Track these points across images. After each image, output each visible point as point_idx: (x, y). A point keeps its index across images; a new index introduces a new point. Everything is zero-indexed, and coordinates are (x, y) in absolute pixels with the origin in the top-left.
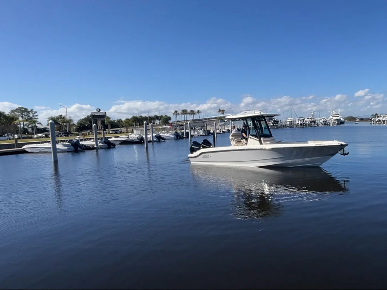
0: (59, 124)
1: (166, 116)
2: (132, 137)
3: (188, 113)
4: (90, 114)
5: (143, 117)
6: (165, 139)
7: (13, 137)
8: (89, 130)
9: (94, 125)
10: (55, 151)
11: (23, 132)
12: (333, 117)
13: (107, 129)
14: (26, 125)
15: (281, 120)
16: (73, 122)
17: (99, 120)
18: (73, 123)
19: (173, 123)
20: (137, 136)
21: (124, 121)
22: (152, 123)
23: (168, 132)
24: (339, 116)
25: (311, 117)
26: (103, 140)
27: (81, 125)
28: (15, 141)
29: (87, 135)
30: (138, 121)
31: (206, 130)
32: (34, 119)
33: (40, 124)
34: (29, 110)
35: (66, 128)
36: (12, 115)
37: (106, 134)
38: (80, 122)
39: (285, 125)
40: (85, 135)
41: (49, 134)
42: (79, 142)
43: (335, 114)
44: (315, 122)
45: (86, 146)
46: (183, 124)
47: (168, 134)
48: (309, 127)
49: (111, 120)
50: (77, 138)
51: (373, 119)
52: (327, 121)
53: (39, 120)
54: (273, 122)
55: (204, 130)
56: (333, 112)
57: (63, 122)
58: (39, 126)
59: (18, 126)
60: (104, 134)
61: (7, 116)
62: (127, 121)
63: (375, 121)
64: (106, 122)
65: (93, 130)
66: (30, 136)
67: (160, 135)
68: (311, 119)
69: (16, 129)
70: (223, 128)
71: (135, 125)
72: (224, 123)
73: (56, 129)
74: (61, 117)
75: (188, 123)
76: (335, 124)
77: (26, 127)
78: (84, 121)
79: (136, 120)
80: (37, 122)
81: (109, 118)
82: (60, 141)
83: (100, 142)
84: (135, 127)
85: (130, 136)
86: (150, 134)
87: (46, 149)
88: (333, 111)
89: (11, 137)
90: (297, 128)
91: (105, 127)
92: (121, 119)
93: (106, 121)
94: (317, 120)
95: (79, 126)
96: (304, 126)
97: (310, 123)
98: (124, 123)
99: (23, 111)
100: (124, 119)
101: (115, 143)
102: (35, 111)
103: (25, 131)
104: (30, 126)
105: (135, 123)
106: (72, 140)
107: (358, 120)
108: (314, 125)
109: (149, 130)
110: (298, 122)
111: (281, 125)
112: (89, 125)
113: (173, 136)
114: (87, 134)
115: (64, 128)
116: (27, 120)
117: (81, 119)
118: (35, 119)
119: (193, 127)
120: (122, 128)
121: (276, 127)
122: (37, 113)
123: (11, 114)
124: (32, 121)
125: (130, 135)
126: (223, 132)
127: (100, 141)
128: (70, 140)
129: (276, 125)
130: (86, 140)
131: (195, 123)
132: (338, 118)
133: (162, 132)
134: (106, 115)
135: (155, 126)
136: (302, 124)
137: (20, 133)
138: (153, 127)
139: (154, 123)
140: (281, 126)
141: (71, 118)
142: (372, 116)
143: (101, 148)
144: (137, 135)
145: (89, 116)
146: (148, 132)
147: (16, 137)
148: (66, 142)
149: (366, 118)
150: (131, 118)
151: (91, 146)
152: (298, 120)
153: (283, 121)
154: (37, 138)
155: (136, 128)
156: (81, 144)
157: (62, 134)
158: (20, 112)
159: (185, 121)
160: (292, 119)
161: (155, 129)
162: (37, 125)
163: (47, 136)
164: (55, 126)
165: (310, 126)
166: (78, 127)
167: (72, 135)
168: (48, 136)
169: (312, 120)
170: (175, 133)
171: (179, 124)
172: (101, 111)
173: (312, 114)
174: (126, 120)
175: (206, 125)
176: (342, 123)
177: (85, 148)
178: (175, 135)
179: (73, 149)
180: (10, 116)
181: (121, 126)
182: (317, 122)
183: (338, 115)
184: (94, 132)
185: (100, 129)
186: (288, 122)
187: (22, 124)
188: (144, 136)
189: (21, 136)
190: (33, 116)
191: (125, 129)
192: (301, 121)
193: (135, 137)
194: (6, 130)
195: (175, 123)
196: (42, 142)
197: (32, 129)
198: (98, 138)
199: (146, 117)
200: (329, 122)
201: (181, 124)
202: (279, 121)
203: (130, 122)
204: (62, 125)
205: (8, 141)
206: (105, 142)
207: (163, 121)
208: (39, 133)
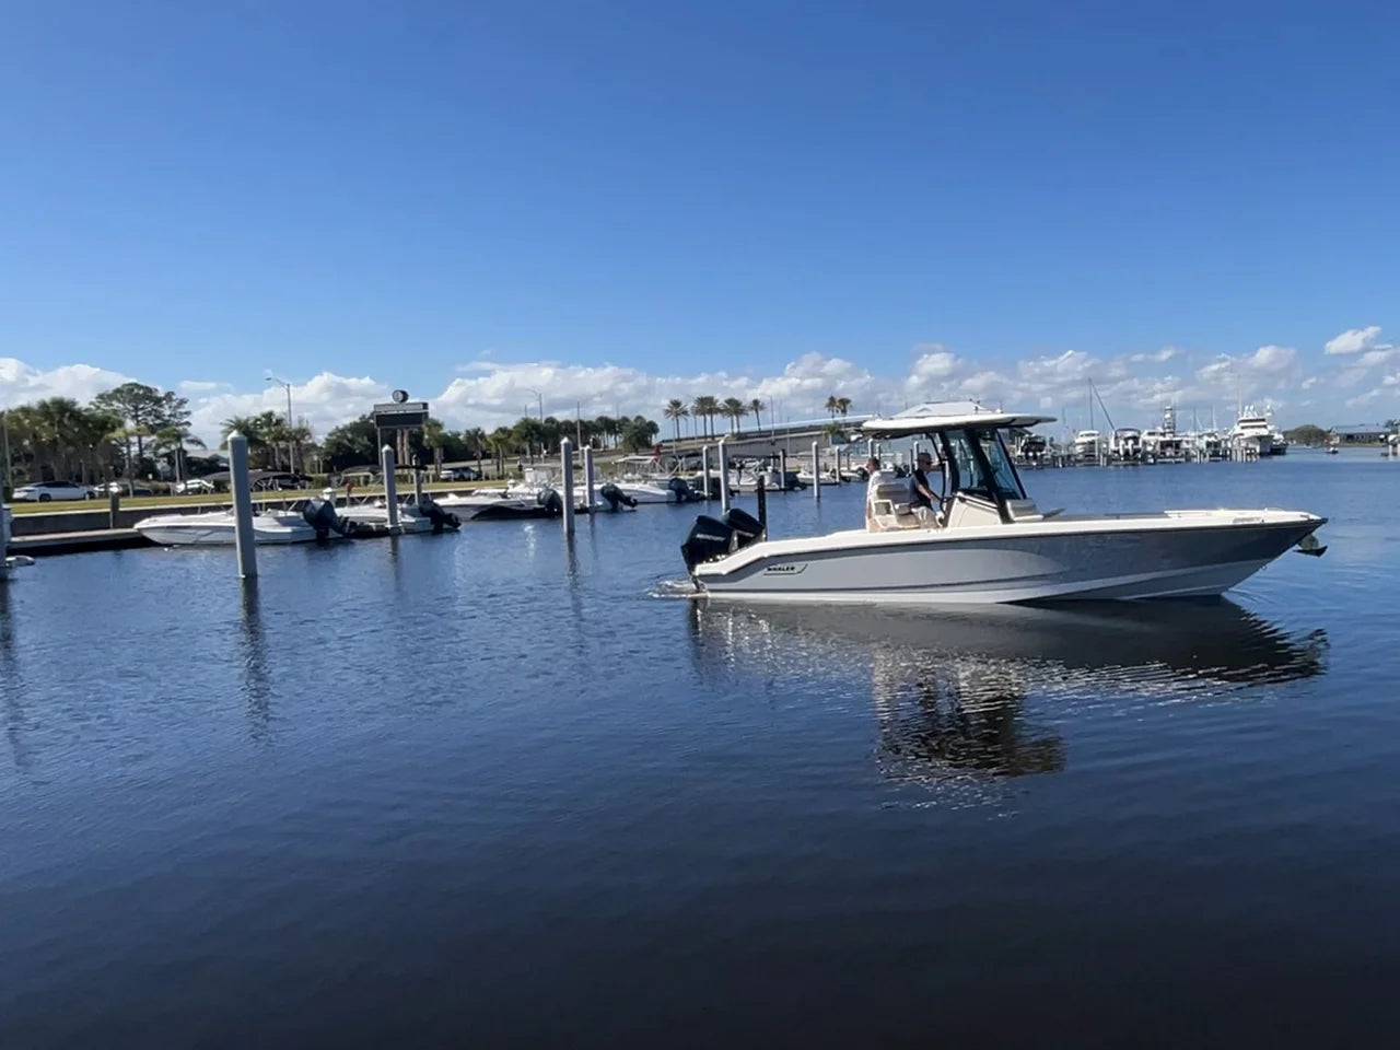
0: (263, 443)
1: (639, 418)
2: (518, 494)
3: (718, 411)
4: (372, 409)
5: (559, 425)
6: (635, 500)
7: (102, 490)
8: (368, 468)
9: (387, 448)
10: (250, 541)
11: (136, 470)
12: (1243, 428)
13: (432, 463)
14: (148, 446)
15: (1052, 439)
16: (310, 438)
17: (403, 434)
18: (310, 441)
19: (664, 444)
20: (536, 491)
21: (490, 436)
22: (589, 443)
23: (646, 479)
24: (1265, 427)
25: (1164, 428)
26: (416, 502)
27: (339, 449)
28: (109, 505)
29: (359, 485)
30: (538, 437)
31: (781, 470)
32: (178, 425)
33: (199, 443)
34: (161, 394)
35: (286, 461)
36: (99, 411)
37: (428, 482)
38: (334, 437)
39: (1069, 456)
40: (352, 485)
41: (229, 481)
42: (332, 509)
43: (1251, 417)
44: (1177, 445)
45: (358, 524)
46: (701, 449)
47: (647, 486)
48: (1155, 463)
49: (445, 430)
50: (326, 494)
51: (1391, 438)
52: (1223, 445)
53: (193, 432)
54: (1025, 444)
55: (774, 471)
56: (1243, 410)
57: (276, 439)
58: (194, 451)
59: (121, 451)
60: (420, 482)
61: (85, 413)
62: (501, 436)
64: (428, 440)
65: (382, 469)
66: (162, 485)
67: (616, 488)
68: (1163, 435)
69: (115, 462)
70: (842, 463)
71: (528, 453)
72: (846, 446)
73: (252, 464)
74: (271, 420)
75: (717, 447)
76: (1250, 454)
77: (147, 454)
78: (350, 436)
79: (534, 432)
80: (187, 435)
81: (438, 425)
82: (266, 504)
83: (404, 511)
84: (528, 456)
85: (511, 490)
86: (583, 484)
87: (217, 533)
88: (1246, 408)
89: (96, 489)
90: (1111, 467)
91: (424, 456)
92: (479, 429)
93: (426, 437)
94: (1186, 439)
95: (334, 450)
96: (1136, 459)
97: (1158, 448)
98: (492, 442)
99: (139, 396)
100: (489, 430)
101: (456, 512)
102: (180, 397)
103: (145, 468)
104: (163, 450)
105: (531, 442)
106: (308, 502)
107: (1337, 440)
108: (1174, 458)
109: (579, 468)
110: (1117, 445)
111: (1052, 456)
112: (368, 448)
113: (664, 493)
114: (359, 482)
115: (280, 458)
116: (152, 430)
117: (341, 427)
118: (181, 424)
119: (735, 459)
120: (483, 462)
121: (1034, 464)
122: (186, 405)
123: (98, 408)
124: (171, 431)
125: (511, 487)
126: (843, 478)
127: (404, 506)
128: (300, 502)
129: (1035, 457)
130: (358, 504)
131: (745, 444)
132: (1264, 432)
133: (625, 476)
134: (426, 414)
135: (601, 456)
136: (1131, 453)
137: (129, 477)
138: (595, 460)
139: (596, 445)
140: (1054, 458)
141: (305, 425)
142: (1387, 426)
143: (410, 531)
144: (537, 486)
145: (368, 415)
146: (574, 476)
147: (115, 488)
148: (288, 509)
149: (1366, 434)
150: (515, 427)
151: (373, 524)
152: (1116, 438)
153: (1062, 440)
154: (185, 492)
155: (532, 463)
156: (340, 518)
157: (271, 480)
158: (129, 403)
159: (706, 437)
160: (1093, 435)
161: (602, 468)
162: (186, 446)
163: (220, 487)
164: (249, 452)
165: (1159, 460)
166: (329, 458)
167: (308, 484)
168: (225, 488)
169: (1168, 438)
170: (672, 481)
171: (687, 450)
172: (409, 401)
173: (1168, 416)
174: (496, 432)
175: (781, 454)
176: (1278, 451)
177: (353, 531)
178: (670, 488)
179: (310, 532)
180: (92, 415)
181: (480, 455)
182: (1184, 445)
183: (1263, 420)
184: (385, 473)
185: (407, 463)
186: (1079, 447)
187: (134, 444)
188: (561, 492)
189: (130, 487)
190: (174, 416)
191: (493, 464)
192: (1127, 444)
193: (529, 494)
194: (80, 464)
195: (673, 444)
196: (202, 508)
197: (169, 463)
198: (399, 496)
199: (567, 423)
200: (1229, 445)
201: (694, 449)
202: (1048, 439)
203: (511, 441)
204: (273, 449)
205: (88, 501)
206: (422, 512)
207: (630, 438)
208: (194, 475)
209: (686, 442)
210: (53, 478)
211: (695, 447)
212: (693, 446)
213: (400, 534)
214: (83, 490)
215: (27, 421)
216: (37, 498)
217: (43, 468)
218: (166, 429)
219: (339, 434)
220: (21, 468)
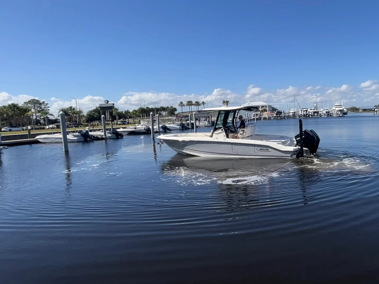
0: (69, 115)
1: (172, 107)
2: (139, 128)
3: (193, 105)
4: (99, 105)
5: (150, 109)
6: (171, 129)
7: (26, 128)
8: (98, 121)
9: (103, 116)
10: (66, 142)
11: (35, 123)
13: (115, 120)
14: (38, 116)
16: (82, 113)
17: (107, 112)
18: (82, 114)
19: (179, 114)
20: (144, 127)
21: (131, 112)
22: (158, 114)
23: (174, 123)
24: (342, 107)
25: (314, 108)
26: (112, 131)
27: (90, 117)
28: (28, 132)
29: (96, 126)
30: (144, 112)
31: (210, 121)
32: (46, 110)
33: (52, 115)
34: (41, 102)
35: (76, 120)
36: (25, 107)
37: (115, 125)
38: (89, 113)
39: (288, 116)
40: (94, 126)
41: (60, 125)
42: (88, 132)
43: (338, 105)
44: (318, 112)
45: (95, 136)
46: (189, 115)
47: (174, 125)
49: (119, 111)
50: (87, 129)
51: (376, 110)
52: (330, 112)
53: (50, 112)
54: (277, 113)
55: (209, 121)
56: (336, 103)
57: (73, 114)
58: (51, 117)
59: (31, 117)
60: (112, 125)
61: (21, 107)
62: (134, 112)
63: (378, 112)
64: (114, 114)
65: (102, 121)
66: (42, 127)
67: (165, 126)
68: (314, 110)
69: (30, 120)
71: (142, 116)
73: (67, 121)
74: (72, 108)
75: (193, 114)
76: (338, 115)
77: (38, 118)
78: (93, 113)
79: (143, 111)
80: (49, 113)
81: (117, 109)
82: (71, 131)
83: (108, 133)
84: (142, 118)
85: (137, 127)
86: (156, 125)
87: (58, 139)
88: (337, 102)
89: (24, 128)
91: (113, 118)
92: (128, 110)
93: (114, 113)
94: (320, 111)
95: (89, 117)
96: (307, 116)
97: (313, 113)
98: (132, 114)
99: (35, 102)
101: (122, 133)
102: (46, 103)
103: (37, 122)
104: (42, 117)
105: (142, 114)
106: (82, 131)
107: (361, 111)
108: (317, 116)
110: (301, 113)
111: (284, 116)
112: (98, 116)
113: (179, 127)
114: (96, 125)
115: (74, 119)
116: (39, 112)
117: (91, 110)
118: (47, 110)
119: (198, 118)
120: (129, 119)
121: (279, 118)
122: (48, 105)
123: (24, 106)
124: (45, 112)
125: (137, 126)
127: (108, 131)
128: (80, 131)
129: (279, 116)
130: (95, 131)
131: (200, 114)
132: (341, 109)
133: (168, 123)
134: (114, 106)
135: (161, 117)
136: (305, 115)
137: (33, 125)
138: (160, 119)
139: (160, 114)
140: (285, 117)
141: (81, 110)
143: (110, 138)
144: (144, 126)
145: (98, 107)
146: (154, 123)
147: (29, 128)
148: (76, 133)
149: (369, 109)
150: (138, 110)
151: (100, 136)
152: (301, 111)
153: (287, 111)
154: (49, 128)
156: (90, 135)
157: (72, 125)
158: (33, 104)
159: (190, 112)
160: (295, 110)
161: (162, 121)
162: (48, 116)
163: (58, 127)
164: (66, 118)
165: (313, 117)
166: (88, 119)
167: (82, 126)
168: (60, 127)
169: (315, 110)
170: (181, 124)
171: (185, 115)
172: (109, 103)
173: (315, 105)
174: (133, 111)
175: (210, 116)
176: (345, 114)
177: (94, 138)
178: (180, 126)
179: (82, 139)
180: (22, 108)
181: (129, 117)
182: (320, 112)
183: (341, 105)
184: (103, 123)
185: (109, 120)
186: (291, 113)
187: (34, 115)
188: (151, 127)
189: (34, 127)
190: (45, 108)
191: (132, 120)
192: (304, 112)
193: (142, 128)
194: (20, 121)
195: (181, 114)
196: (53, 133)
197: (44, 121)
198: (107, 129)
199: (152, 108)
200: (332, 112)
201: (187, 115)
202: (283, 111)
203: (137, 113)
204: (72, 117)
205: (22, 131)
206: (113, 133)
207: (169, 112)
208: (50, 124)
209: (185, 113)
210: (12, 125)
211: (187, 114)
212: (186, 114)
213: (107, 139)
214: (20, 128)
215: (5, 110)
216: (8, 131)
217: (10, 122)
218: (43, 112)
219: (90, 112)
220: (4, 122)
